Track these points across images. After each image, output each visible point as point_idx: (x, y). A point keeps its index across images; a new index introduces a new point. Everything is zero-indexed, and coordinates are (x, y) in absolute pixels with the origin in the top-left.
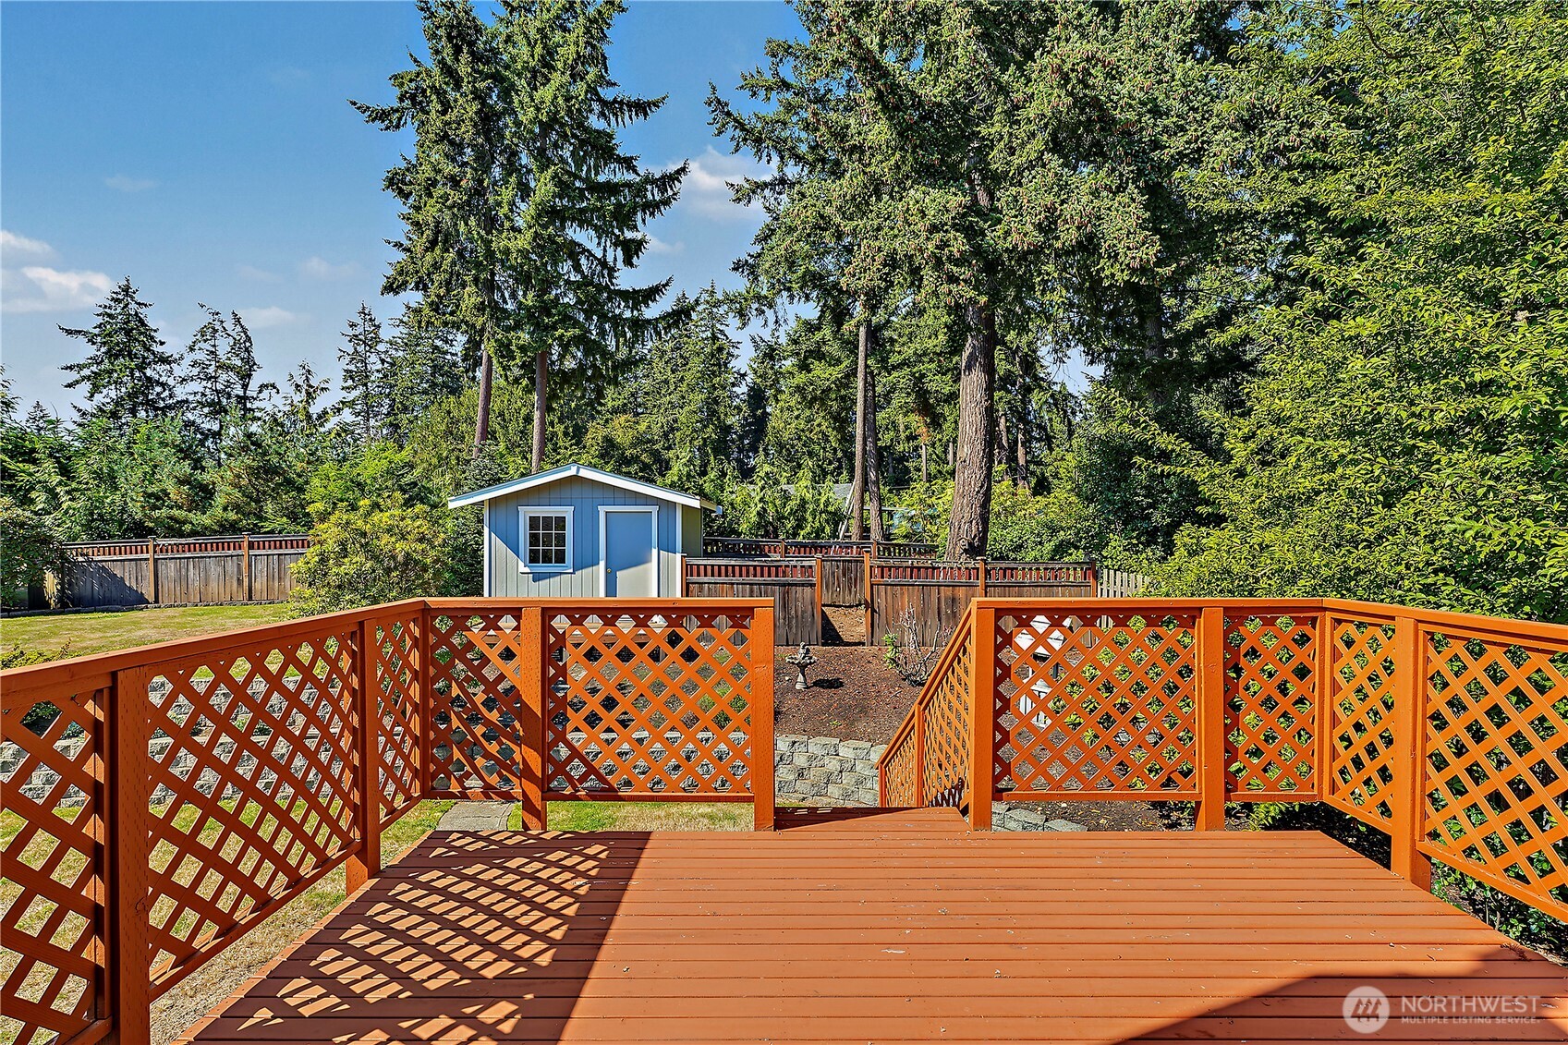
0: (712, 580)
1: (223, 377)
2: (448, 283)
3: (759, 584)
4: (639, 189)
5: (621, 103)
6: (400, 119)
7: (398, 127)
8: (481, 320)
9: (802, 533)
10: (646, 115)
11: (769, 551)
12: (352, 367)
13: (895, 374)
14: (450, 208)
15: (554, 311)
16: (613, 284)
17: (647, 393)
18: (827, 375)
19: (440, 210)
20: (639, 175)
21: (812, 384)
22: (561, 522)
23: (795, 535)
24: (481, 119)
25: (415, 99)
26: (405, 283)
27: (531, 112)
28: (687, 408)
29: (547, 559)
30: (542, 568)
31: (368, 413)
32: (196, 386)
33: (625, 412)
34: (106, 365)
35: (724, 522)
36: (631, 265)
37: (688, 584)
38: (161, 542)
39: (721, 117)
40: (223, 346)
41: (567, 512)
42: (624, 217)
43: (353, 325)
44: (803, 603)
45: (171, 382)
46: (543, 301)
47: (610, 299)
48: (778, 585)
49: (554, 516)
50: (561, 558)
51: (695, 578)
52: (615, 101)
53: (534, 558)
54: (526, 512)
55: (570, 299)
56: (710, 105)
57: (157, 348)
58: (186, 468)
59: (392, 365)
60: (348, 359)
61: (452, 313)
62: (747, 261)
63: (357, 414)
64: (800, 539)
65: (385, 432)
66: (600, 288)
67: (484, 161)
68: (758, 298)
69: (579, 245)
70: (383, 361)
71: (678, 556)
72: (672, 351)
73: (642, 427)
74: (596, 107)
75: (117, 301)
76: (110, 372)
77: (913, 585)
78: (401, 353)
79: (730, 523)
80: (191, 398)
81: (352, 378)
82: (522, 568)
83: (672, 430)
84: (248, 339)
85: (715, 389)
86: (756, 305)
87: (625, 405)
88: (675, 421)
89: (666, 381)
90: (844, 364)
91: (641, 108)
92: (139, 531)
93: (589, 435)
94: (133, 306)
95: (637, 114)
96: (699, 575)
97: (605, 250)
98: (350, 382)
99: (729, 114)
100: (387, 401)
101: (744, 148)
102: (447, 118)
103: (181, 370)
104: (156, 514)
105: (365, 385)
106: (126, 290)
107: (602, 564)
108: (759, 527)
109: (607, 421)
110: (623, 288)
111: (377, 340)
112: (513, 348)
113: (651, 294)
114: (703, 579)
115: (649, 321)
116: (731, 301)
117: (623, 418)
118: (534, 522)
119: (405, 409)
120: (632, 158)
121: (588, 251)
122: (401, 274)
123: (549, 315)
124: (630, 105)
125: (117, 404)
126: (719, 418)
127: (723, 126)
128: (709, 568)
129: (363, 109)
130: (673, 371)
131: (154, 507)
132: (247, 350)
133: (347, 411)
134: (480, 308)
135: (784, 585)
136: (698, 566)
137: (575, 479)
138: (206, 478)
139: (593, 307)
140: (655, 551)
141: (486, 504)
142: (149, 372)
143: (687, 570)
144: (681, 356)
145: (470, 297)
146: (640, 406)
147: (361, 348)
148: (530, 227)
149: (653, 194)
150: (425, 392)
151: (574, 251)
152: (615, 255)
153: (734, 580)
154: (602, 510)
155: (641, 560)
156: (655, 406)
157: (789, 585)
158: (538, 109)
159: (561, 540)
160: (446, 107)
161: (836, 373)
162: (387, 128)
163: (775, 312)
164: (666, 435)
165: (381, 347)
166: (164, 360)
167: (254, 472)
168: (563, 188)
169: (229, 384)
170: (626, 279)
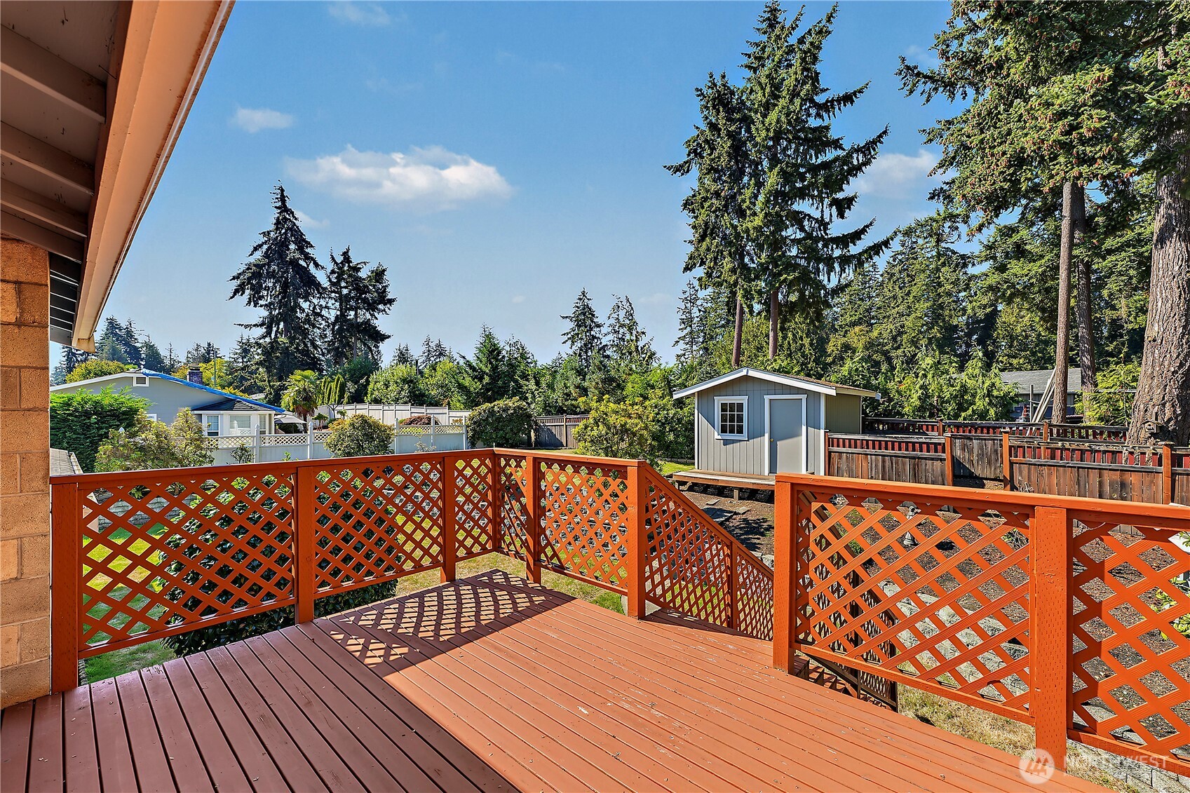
0: (850, 450)
1: (621, 331)
2: (716, 258)
3: (891, 456)
4: (846, 160)
5: (833, 100)
6: (689, 166)
7: (688, 171)
8: (734, 277)
9: (963, 414)
10: (852, 102)
11: (927, 430)
12: (684, 317)
13: (1110, 258)
14: (714, 212)
15: (779, 263)
16: (827, 234)
17: (879, 308)
18: (1025, 272)
19: (708, 215)
20: (844, 150)
21: (1006, 282)
22: (740, 406)
23: (957, 416)
24: (734, 151)
25: (696, 153)
26: (695, 264)
27: (764, 134)
28: (914, 315)
29: (732, 431)
30: (728, 436)
31: (692, 343)
32: (611, 337)
33: (861, 324)
34: (576, 332)
35: (888, 406)
36: (842, 217)
37: (830, 453)
38: (568, 416)
39: (910, 80)
40: (622, 314)
41: (743, 400)
42: (835, 184)
43: (684, 292)
44: (932, 474)
45: (601, 337)
46: (773, 258)
47: (826, 245)
48: (909, 458)
49: (736, 402)
50: (740, 431)
51: (835, 449)
52: (827, 101)
53: (724, 430)
54: (719, 401)
55: (794, 252)
56: (900, 74)
57: (595, 320)
58: (578, 380)
59: (705, 312)
60: (682, 311)
61: (718, 277)
62: (942, 188)
63: (687, 344)
64: (961, 420)
65: (701, 352)
66: (817, 239)
67: (737, 176)
68: (952, 217)
69: (801, 212)
70: (700, 311)
71: (822, 432)
72: (900, 272)
73: (875, 334)
74: (813, 111)
75: (580, 299)
76: (578, 334)
77: (1065, 467)
78: (709, 305)
79: (894, 407)
80: (608, 343)
81: (684, 323)
82: (717, 436)
83: (900, 334)
84: (632, 308)
85: (941, 297)
86: (949, 224)
87: (860, 318)
88: (902, 326)
89: (895, 297)
90: (1047, 258)
91: (848, 98)
92: (561, 411)
93: (831, 344)
94: (586, 300)
95: (845, 105)
96: (838, 446)
97: (822, 211)
98: (683, 326)
99: (918, 74)
100: (702, 334)
101: (934, 96)
102: (713, 157)
103: (604, 330)
104: (566, 403)
105: (691, 326)
106: (583, 293)
107: (767, 435)
108: (921, 409)
109: (846, 332)
110: (834, 235)
111: (697, 299)
112: (753, 292)
113: (856, 236)
114: (841, 449)
115: (853, 256)
116: (922, 225)
117: (857, 329)
118: (724, 407)
119: (712, 338)
120: (839, 139)
121: (809, 215)
122: (690, 259)
123: (776, 266)
124: (839, 101)
125: (581, 350)
126: (944, 321)
127: (914, 85)
128: (847, 442)
129: (669, 168)
130: (901, 288)
131: (566, 400)
132: (631, 315)
133: (681, 342)
134: (733, 271)
135: (914, 458)
136: (838, 439)
137: (746, 378)
138: (586, 384)
139: (811, 253)
140: (804, 428)
141: (696, 394)
142: (592, 333)
143: (829, 442)
144: (908, 276)
145: (727, 264)
146: (873, 318)
147: (688, 305)
148: (762, 210)
149: (857, 159)
150: (723, 326)
151: (798, 218)
152: (830, 213)
153: (868, 451)
154: (767, 398)
155: (795, 434)
156: (884, 317)
157: (919, 458)
158: (768, 130)
159: (740, 419)
160: (713, 149)
161: (1036, 268)
162: (682, 174)
163: (969, 226)
164: (894, 338)
165: (699, 303)
166: (598, 326)
167: (604, 381)
168: (786, 177)
169: (624, 334)
170: (838, 228)
